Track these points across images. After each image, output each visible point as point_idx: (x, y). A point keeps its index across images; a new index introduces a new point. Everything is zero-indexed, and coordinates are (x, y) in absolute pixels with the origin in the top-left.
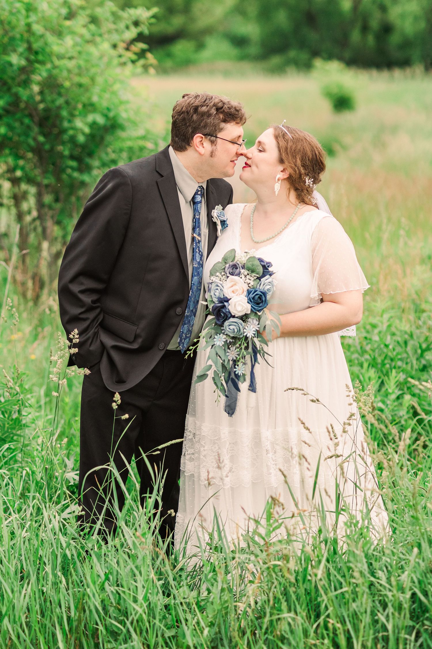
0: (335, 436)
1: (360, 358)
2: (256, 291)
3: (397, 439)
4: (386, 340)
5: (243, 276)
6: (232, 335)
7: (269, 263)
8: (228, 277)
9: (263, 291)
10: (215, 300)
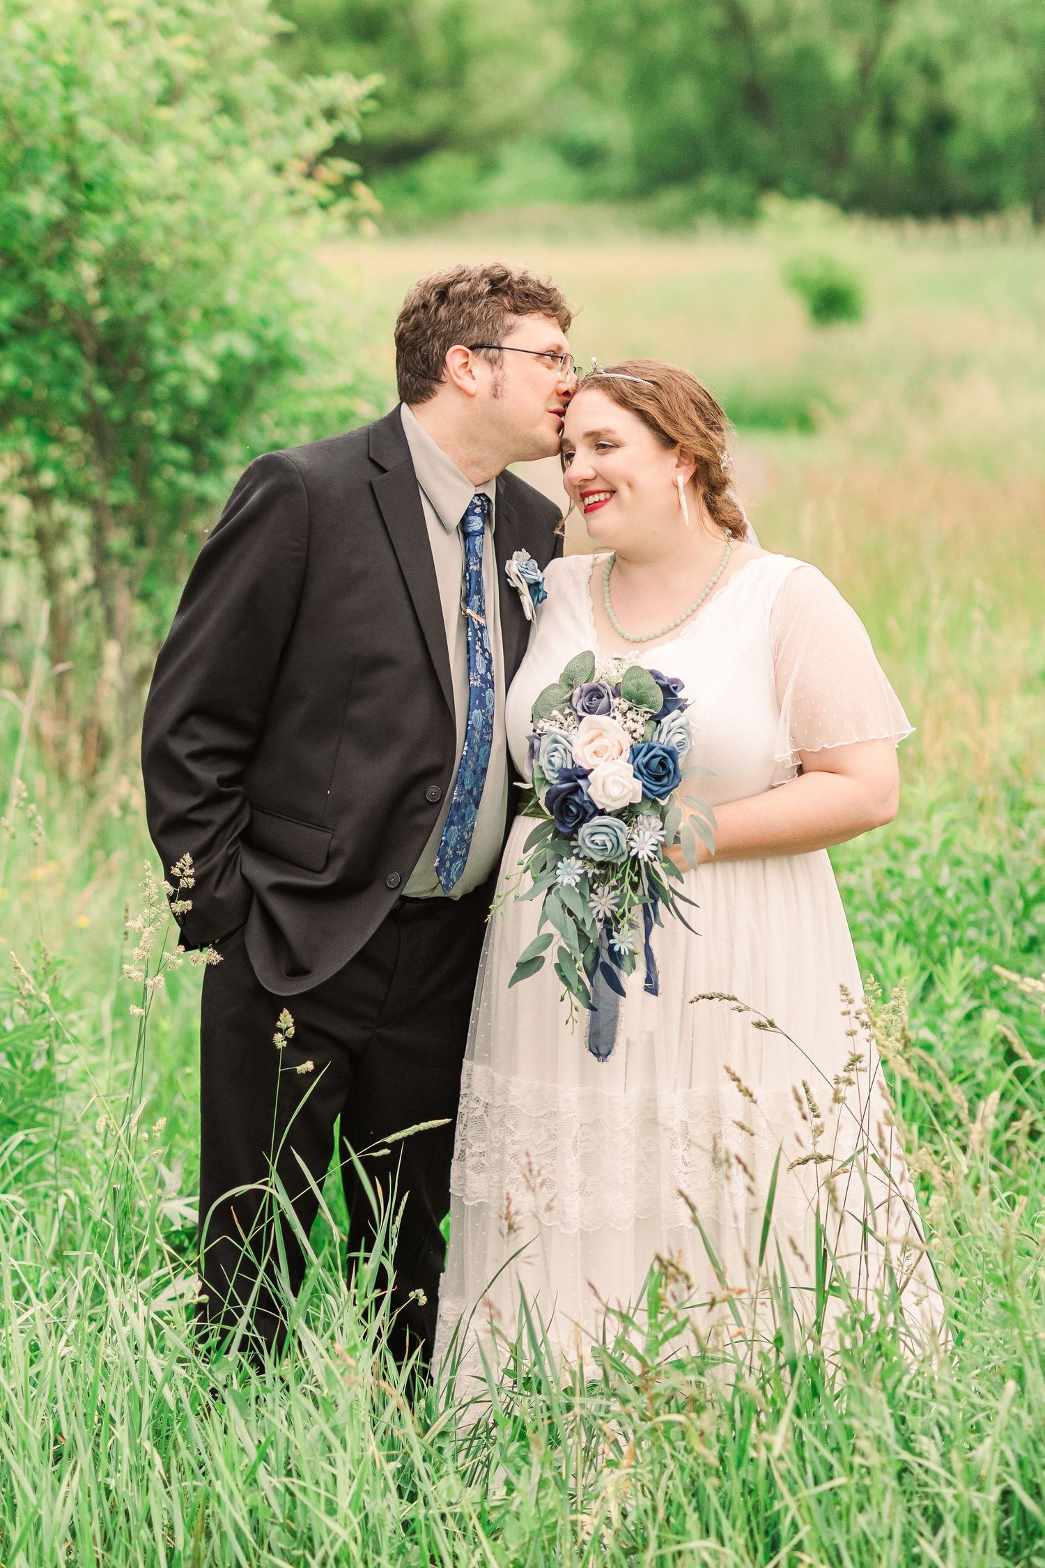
0: (813, 1110)
1: (875, 920)
2: (651, 749)
3: (964, 1116)
4: (938, 876)
5: (618, 714)
6: (598, 859)
7: (677, 681)
8: (581, 718)
9: (669, 748)
10: (551, 776)
